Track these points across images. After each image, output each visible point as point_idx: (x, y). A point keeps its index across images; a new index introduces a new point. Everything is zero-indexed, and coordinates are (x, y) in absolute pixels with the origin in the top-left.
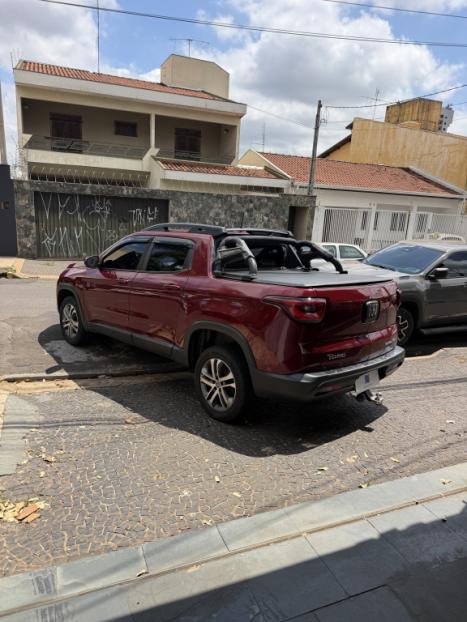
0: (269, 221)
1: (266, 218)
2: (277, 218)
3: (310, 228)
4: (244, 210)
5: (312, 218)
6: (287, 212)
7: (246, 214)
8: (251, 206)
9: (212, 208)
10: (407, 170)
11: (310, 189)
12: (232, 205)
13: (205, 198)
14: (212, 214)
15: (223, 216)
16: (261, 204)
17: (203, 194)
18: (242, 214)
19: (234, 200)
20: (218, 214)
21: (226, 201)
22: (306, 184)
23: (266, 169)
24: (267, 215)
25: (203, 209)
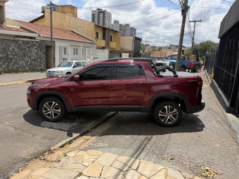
0: (38, 52)
1: (36, 51)
2: (41, 51)
3: (54, 55)
4: (26, 47)
5: (55, 50)
6: (45, 48)
7: (27, 49)
8: (29, 45)
9: (10, 46)
10: (73, 32)
11: (51, 38)
12: (20, 45)
13: (6, 41)
14: (11, 49)
15: (16, 50)
16: (33, 44)
17: (5, 39)
18: (25, 49)
19: (21, 42)
20: (14, 49)
21: (17, 43)
22: (50, 36)
23: (21, 28)
24: (36, 49)
25: (5, 47)
